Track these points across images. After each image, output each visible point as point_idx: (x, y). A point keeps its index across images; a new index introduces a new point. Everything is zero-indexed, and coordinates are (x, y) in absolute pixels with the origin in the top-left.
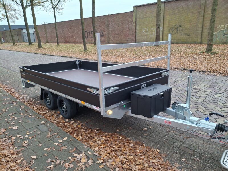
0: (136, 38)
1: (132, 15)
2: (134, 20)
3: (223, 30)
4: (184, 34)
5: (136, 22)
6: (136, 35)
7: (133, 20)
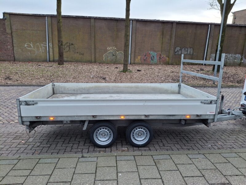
0: (14, 53)
1: (4, 24)
2: (8, 31)
3: (112, 51)
4: (77, 53)
5: (12, 33)
6: (13, 50)
7: (6, 30)
